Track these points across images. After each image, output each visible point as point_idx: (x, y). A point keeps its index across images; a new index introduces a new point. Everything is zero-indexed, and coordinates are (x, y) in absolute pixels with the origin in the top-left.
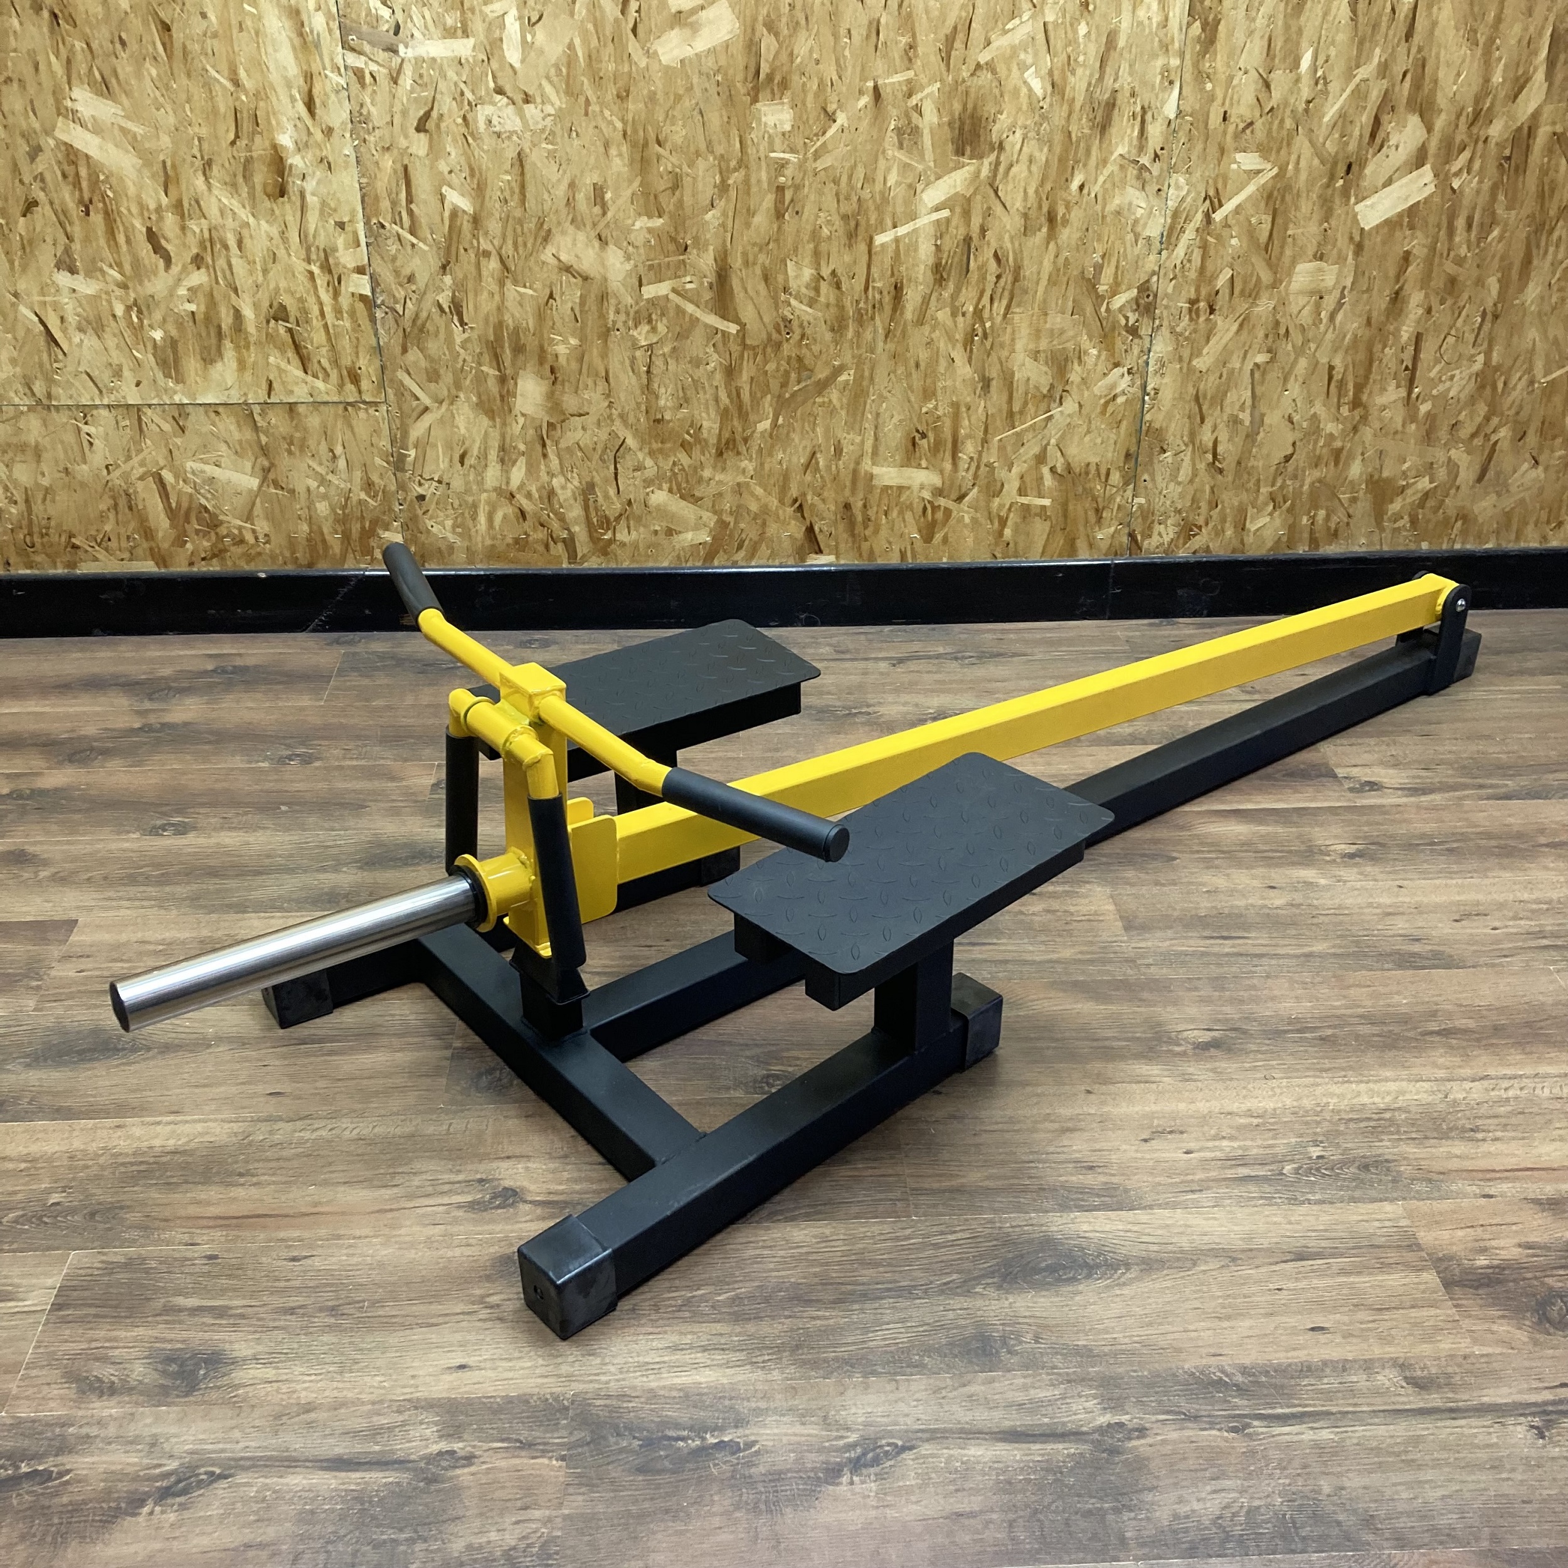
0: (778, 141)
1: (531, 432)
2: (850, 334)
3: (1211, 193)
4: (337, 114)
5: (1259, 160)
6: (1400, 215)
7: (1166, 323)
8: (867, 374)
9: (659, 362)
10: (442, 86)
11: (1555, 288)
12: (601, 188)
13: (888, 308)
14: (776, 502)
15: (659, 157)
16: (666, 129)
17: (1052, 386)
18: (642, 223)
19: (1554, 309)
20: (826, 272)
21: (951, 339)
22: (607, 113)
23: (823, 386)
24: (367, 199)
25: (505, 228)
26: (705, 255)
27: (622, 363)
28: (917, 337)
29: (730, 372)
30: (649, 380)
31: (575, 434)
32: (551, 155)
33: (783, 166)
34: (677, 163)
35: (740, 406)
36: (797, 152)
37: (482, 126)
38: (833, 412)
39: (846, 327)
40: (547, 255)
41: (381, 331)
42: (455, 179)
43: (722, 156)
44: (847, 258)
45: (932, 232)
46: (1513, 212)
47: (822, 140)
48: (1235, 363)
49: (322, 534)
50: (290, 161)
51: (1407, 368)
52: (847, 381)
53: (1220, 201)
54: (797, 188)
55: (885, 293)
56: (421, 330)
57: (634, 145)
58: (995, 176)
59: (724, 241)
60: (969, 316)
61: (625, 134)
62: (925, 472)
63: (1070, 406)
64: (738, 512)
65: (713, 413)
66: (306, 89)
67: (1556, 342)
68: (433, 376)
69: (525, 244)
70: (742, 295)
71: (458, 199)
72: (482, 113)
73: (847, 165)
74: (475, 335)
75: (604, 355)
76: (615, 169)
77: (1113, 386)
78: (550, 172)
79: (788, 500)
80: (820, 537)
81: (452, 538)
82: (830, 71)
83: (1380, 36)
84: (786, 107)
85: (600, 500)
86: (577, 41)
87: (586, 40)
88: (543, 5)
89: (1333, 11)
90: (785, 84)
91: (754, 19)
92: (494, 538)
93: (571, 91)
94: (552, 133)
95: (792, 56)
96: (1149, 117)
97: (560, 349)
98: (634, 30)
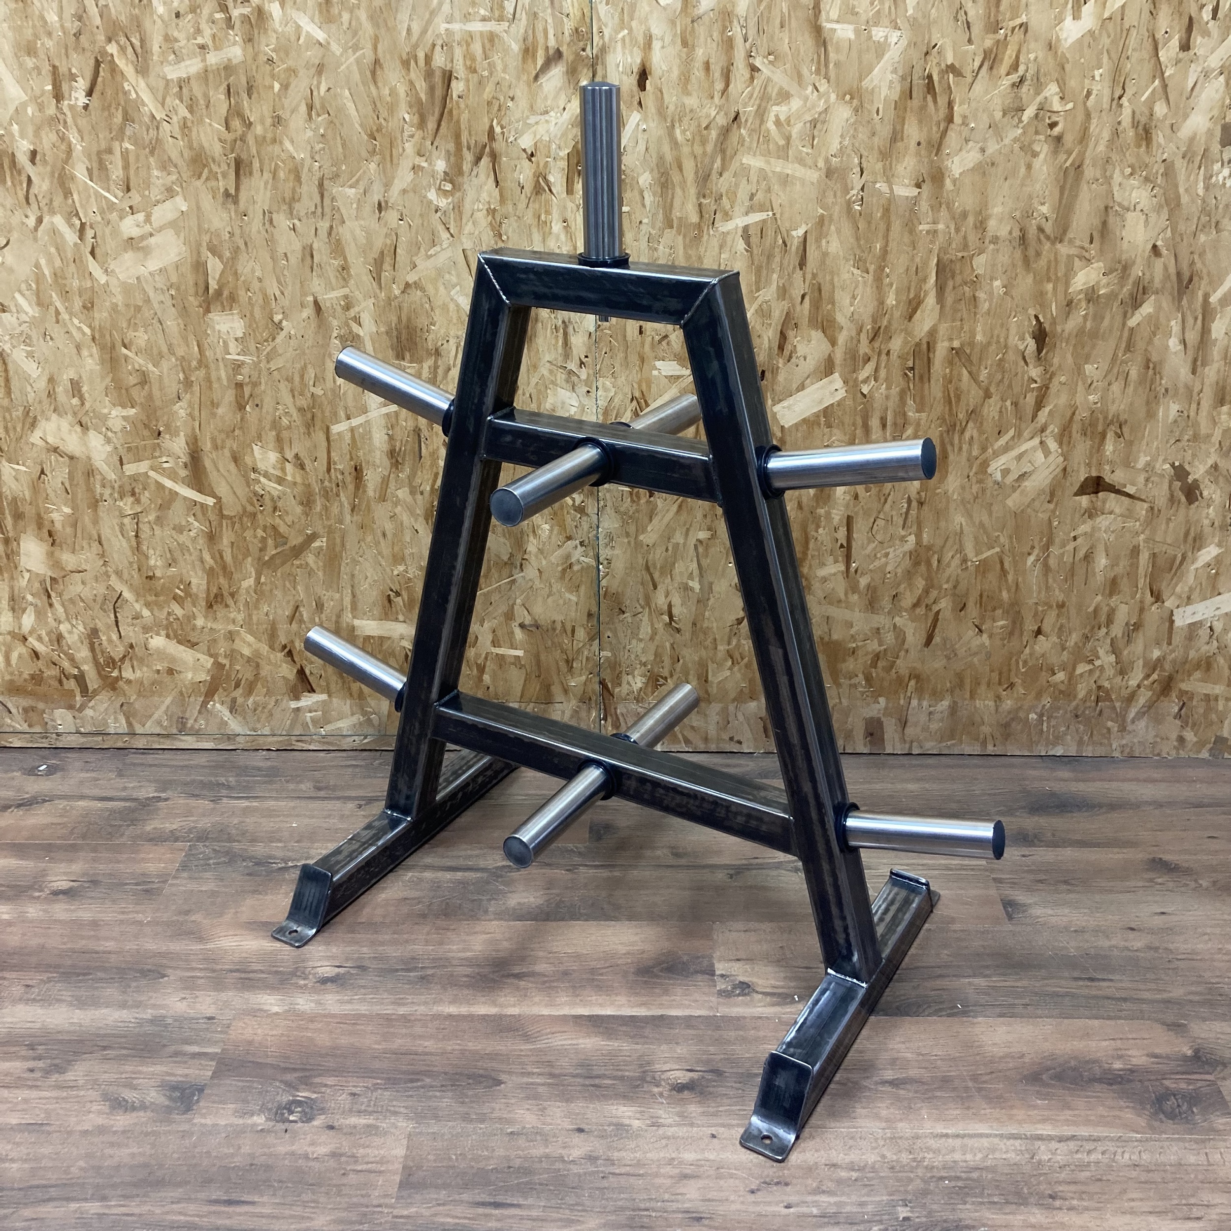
0: (233, 346)
1: (36, 585)
2: (318, 509)
3: (637, 394)
5: (679, 367)
6: (817, 415)
7: (609, 504)
8: (338, 541)
9: (145, 528)
11: (974, 480)
12: (78, 383)
13: (351, 487)
14: (267, 648)
15: (126, 358)
16: (131, 334)
17: (512, 555)
18: (117, 412)
19: (976, 498)
20: (289, 455)
21: (412, 513)
22: (76, 321)
23: (298, 551)
26: (177, 440)
27: (113, 529)
28: (381, 512)
29: (212, 537)
30: (138, 543)
31: (75, 588)
32: (30, 355)
33: (239, 366)
34: (141, 361)
35: (224, 568)
36: (250, 354)
38: (311, 573)
39: (314, 501)
40: (35, 437)
43: (183, 357)
44: (308, 444)
45: (383, 422)
46: (924, 415)
47: (272, 344)
48: (679, 538)
51: (842, 546)
52: (321, 547)
53: (646, 402)
54: (255, 385)
55: (347, 474)
57: (102, 348)
58: (435, 377)
59: (193, 429)
60: (426, 494)
61: (94, 339)
62: (404, 625)
63: (531, 572)
64: (232, 655)
65: (200, 573)
67: (982, 525)
69: (15, 428)
70: (215, 473)
73: (298, 366)
75: (96, 521)
76: (88, 368)
77: (568, 556)
78: (31, 368)
79: (277, 646)
80: (311, 679)
82: (273, 288)
83: (775, 265)
84: (236, 317)
85: (105, 643)
86: (43, 262)
87: (50, 261)
88: (9, 232)
89: (729, 243)
90: (233, 298)
91: (199, 245)
92: (12, 674)
93: (42, 303)
94: (29, 337)
95: (236, 273)
96: (570, 330)
97: (55, 516)
98: (92, 253)
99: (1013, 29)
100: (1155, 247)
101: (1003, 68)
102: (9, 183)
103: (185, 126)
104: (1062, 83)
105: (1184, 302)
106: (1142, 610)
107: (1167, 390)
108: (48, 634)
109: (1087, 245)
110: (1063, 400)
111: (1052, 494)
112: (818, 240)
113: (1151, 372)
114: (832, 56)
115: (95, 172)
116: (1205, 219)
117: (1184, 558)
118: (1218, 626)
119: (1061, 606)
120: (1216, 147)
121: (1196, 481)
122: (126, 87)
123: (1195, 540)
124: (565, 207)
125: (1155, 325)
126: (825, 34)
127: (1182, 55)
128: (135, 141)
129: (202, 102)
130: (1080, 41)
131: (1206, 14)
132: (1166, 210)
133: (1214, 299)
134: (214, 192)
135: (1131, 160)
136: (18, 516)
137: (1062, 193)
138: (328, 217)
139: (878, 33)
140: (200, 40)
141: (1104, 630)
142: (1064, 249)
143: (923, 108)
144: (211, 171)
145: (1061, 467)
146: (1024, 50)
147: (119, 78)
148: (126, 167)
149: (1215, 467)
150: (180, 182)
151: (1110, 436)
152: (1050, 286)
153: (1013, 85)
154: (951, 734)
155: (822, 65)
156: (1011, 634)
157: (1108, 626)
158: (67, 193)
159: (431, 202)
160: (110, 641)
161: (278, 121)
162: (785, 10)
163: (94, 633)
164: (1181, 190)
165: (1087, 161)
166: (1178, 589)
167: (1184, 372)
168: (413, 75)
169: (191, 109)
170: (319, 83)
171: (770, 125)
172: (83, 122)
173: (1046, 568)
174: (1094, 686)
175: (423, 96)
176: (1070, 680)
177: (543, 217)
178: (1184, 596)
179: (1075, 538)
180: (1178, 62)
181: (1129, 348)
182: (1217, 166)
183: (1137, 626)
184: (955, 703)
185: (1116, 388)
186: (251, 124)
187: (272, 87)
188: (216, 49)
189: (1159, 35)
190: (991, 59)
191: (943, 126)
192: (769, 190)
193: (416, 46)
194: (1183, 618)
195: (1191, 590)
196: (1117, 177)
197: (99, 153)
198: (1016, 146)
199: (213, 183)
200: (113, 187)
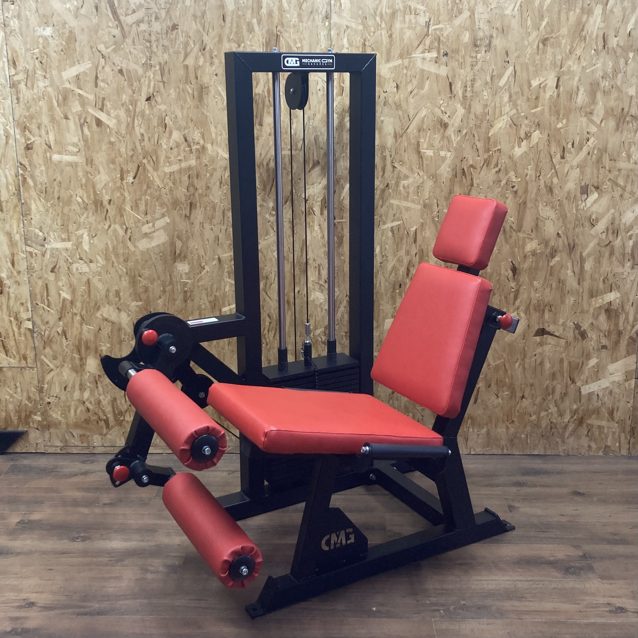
0: (184, 276)
1: (92, 378)
4: (22, 266)
10: (61, 257)
12: (119, 291)
15: (140, 281)
16: (143, 271)
18: (134, 303)
22: (120, 266)
24: (32, 295)
25: (83, 305)
32: (100, 280)
33: (186, 284)
34: (146, 283)
36: (191, 279)
37: (74, 270)
40: (98, 314)
41: (36, 341)
42: (64, 288)
43: (163, 281)
47: (200, 275)
49: (10, 416)
50: (5, 282)
54: (192, 292)
56: (51, 341)
57: (130, 276)
58: (266, 287)
61: (127, 273)
66: (12, 258)
67: (495, 349)
68: (55, 358)
69: (90, 311)
71: (66, 295)
72: (74, 266)
73: (210, 284)
74: (71, 343)
75: (120, 351)
76: (123, 285)
78: (100, 286)
81: (60, 418)
82: (202, 253)
83: (404, 242)
84: (186, 264)
85: (119, 404)
86: (109, 243)
87: (112, 242)
88: (97, 231)
89: (385, 233)
90: (185, 257)
91: (173, 236)
92: (77, 419)
93: (107, 258)
94: (100, 273)
95: (187, 248)
96: (321, 268)
97: (104, 348)
98: (130, 239)
99: (495, 151)
100: (558, 233)
101: (492, 166)
102: (99, 212)
103: (171, 190)
104: (516, 172)
105: (572, 256)
106: (567, 387)
107: (568, 292)
108: (94, 400)
109: (530, 233)
110: (525, 296)
111: (524, 336)
112: (421, 232)
113: (561, 284)
114: (425, 162)
115: (134, 208)
116: (577, 223)
117: (583, 363)
118: (601, 394)
119: (532, 385)
120: (579, 195)
121: (584, 330)
122: (149, 175)
123: (587, 356)
124: (320, 220)
125: (562, 266)
126: (422, 154)
127: (562, 160)
128: (151, 195)
129: (178, 181)
130: (522, 156)
131: (570, 146)
132: (561, 219)
133: (584, 254)
134: (181, 215)
135: (545, 200)
136: (87, 348)
137: (519, 213)
138: (226, 225)
139: (442, 153)
140: (179, 158)
141: (551, 396)
142: (521, 235)
143: (461, 181)
144: (180, 207)
145: (527, 324)
146: (500, 159)
147: (146, 172)
148: (146, 206)
149: (592, 324)
150: (168, 211)
151: (546, 311)
152: (516, 250)
153: (497, 172)
154: (488, 444)
155: (421, 166)
156: (511, 398)
157: (553, 394)
158: (122, 216)
159: (267, 218)
160: (121, 403)
161: (208, 188)
162: (406, 145)
163: (114, 400)
164: (567, 212)
165: (528, 200)
166: (582, 378)
167: (575, 284)
168: (261, 170)
169: (174, 183)
170: (225, 174)
171: (401, 188)
172: (131, 189)
173: (524, 369)
174: (549, 422)
175: (265, 178)
176: (538, 418)
177: (311, 224)
178: (585, 380)
179: (535, 355)
180: (560, 163)
181: (551, 275)
182: (580, 202)
183: (566, 394)
184: (489, 430)
185: (547, 290)
186: (197, 189)
187: (206, 175)
188: (185, 161)
189: (552, 153)
190: (487, 162)
191: (469, 187)
192: (401, 213)
193: (263, 160)
194: (585, 390)
195: (587, 378)
196: (541, 207)
197: (136, 200)
198: (499, 195)
199: (181, 212)
200: (140, 214)
